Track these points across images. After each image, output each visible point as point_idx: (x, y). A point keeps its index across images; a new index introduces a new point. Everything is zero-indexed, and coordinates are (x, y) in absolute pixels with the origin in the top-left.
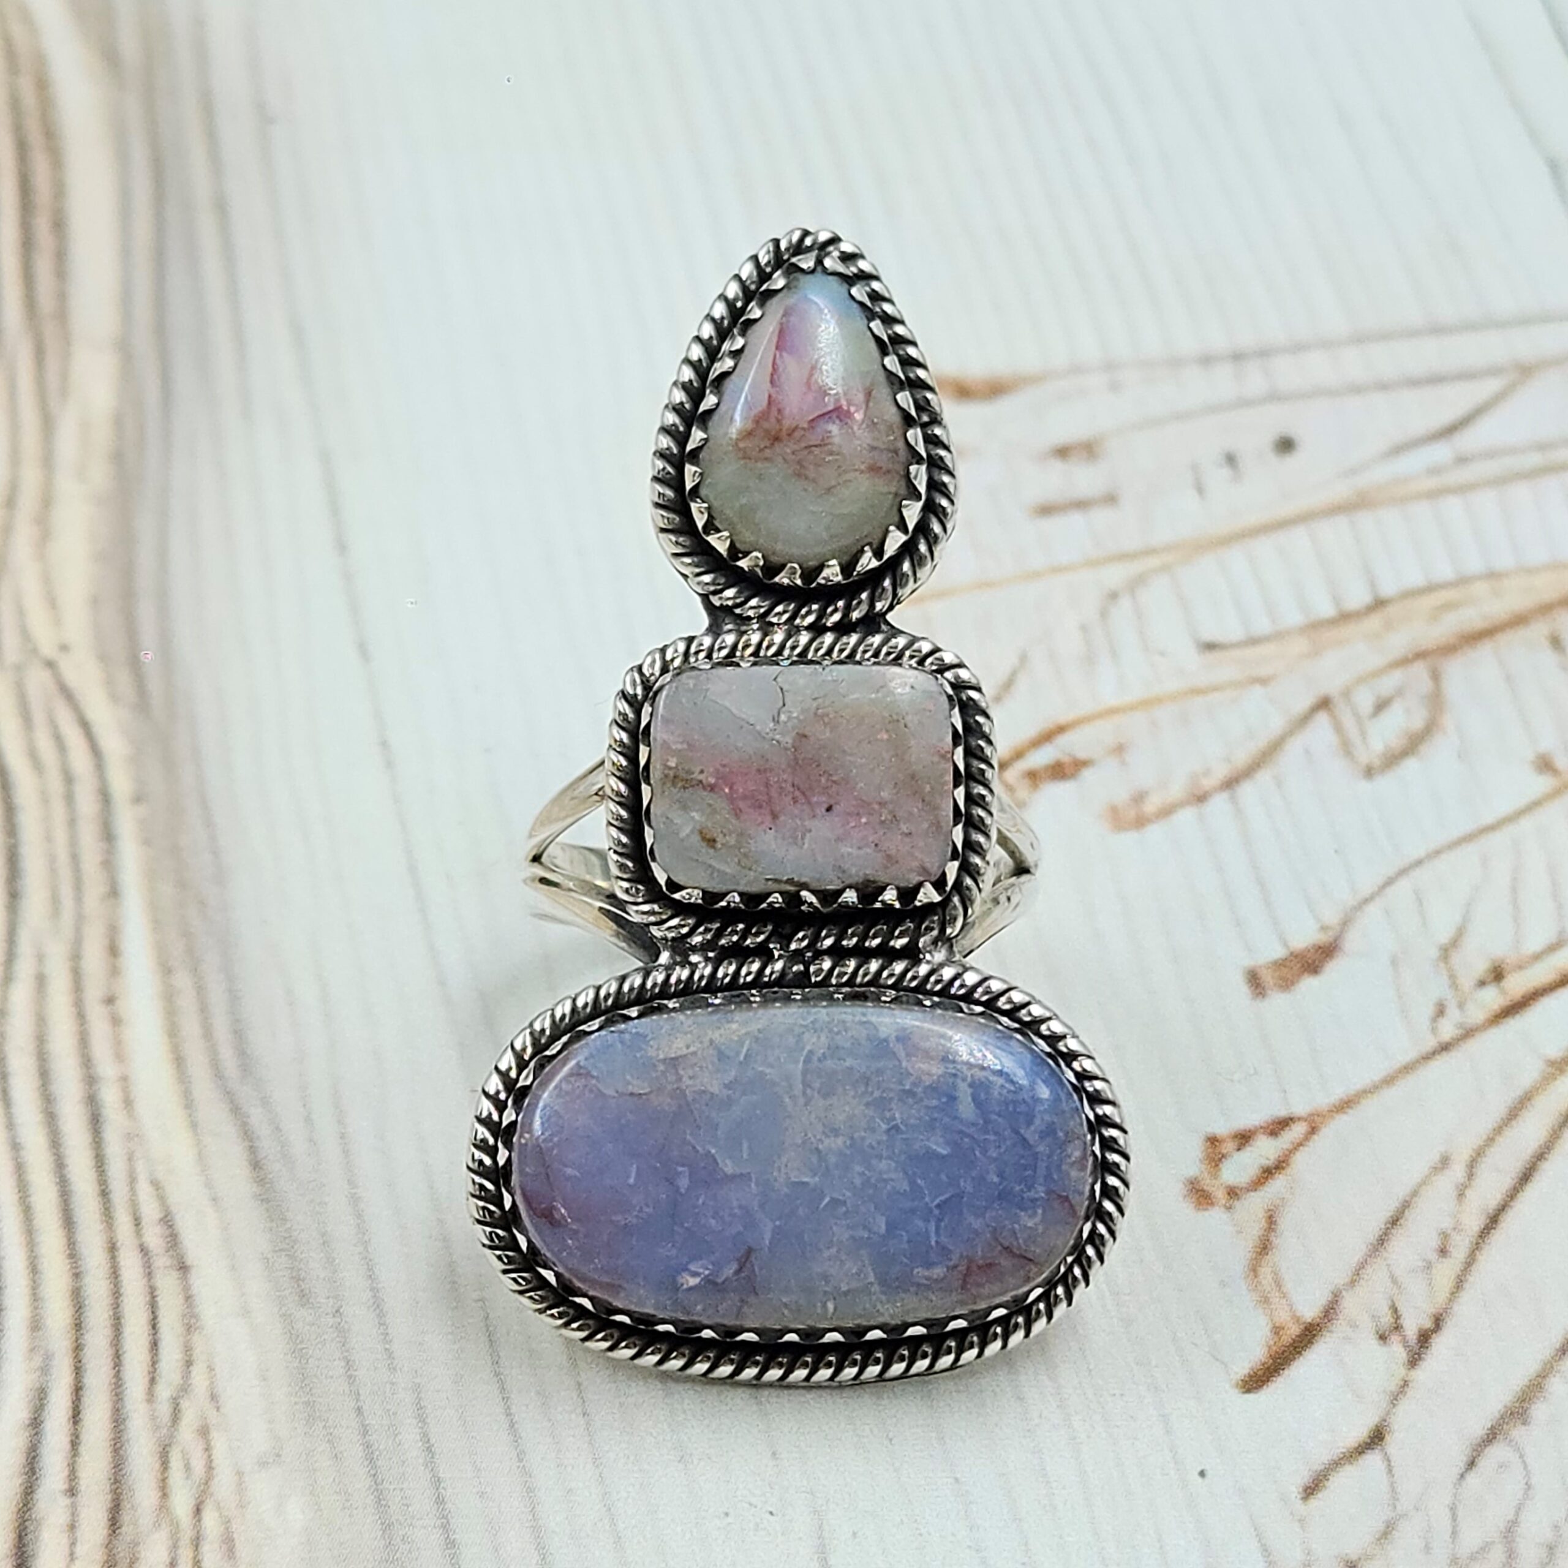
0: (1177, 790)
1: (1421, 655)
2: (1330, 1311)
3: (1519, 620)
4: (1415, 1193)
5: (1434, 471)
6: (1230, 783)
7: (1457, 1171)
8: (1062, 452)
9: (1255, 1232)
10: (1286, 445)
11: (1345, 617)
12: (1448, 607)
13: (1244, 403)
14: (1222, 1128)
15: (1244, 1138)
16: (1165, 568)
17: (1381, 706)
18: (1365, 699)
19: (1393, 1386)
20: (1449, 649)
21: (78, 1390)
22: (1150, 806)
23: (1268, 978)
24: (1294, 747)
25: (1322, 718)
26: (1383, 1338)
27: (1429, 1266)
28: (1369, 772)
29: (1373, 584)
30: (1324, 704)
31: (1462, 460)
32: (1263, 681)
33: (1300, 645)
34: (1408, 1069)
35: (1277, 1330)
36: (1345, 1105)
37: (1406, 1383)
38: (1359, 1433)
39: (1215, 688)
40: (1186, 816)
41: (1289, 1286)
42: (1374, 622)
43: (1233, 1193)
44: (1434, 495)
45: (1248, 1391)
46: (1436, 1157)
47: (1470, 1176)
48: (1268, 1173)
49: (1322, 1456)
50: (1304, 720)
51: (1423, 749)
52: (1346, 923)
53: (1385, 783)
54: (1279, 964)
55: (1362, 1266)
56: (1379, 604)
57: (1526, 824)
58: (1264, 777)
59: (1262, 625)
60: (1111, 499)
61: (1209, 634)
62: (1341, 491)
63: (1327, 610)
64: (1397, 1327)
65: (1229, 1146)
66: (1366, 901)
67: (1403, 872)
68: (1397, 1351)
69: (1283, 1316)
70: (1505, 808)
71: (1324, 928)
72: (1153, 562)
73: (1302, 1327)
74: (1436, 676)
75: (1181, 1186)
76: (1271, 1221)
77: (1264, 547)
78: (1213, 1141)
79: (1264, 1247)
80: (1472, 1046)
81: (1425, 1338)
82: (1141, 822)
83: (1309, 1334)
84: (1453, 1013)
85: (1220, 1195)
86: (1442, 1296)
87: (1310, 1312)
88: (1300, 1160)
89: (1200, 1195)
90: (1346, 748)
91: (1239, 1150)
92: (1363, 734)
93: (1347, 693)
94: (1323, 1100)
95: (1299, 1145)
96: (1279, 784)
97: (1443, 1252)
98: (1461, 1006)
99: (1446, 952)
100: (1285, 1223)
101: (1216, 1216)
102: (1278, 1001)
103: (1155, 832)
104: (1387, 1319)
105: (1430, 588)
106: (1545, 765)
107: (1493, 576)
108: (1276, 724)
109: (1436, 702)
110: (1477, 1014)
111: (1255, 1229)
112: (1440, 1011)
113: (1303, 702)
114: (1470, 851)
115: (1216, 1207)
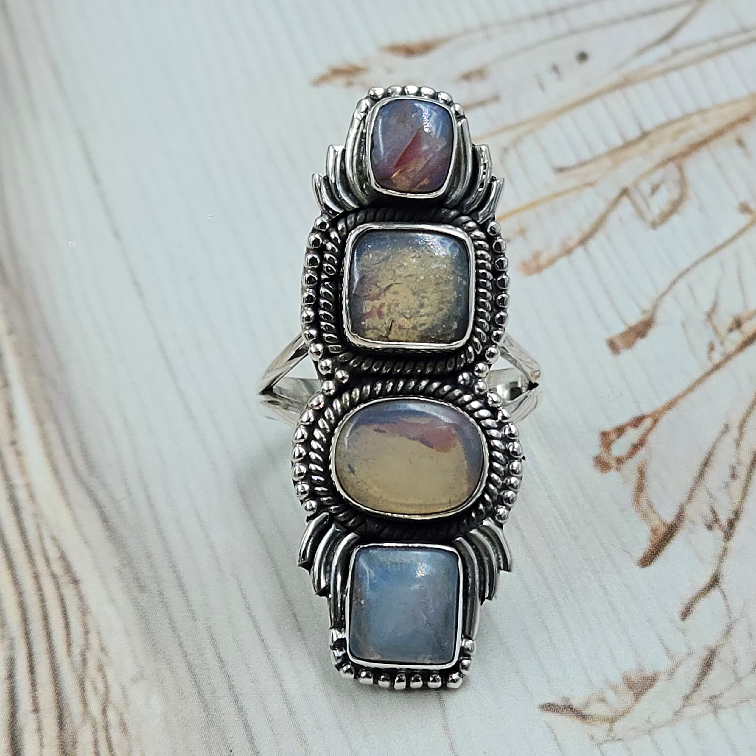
0: (555, 249)
1: (671, 159)
2: (680, 517)
3: (719, 133)
4: (714, 448)
5: (662, 60)
6: (583, 241)
7: (734, 433)
8: (467, 77)
9: (634, 480)
10: (583, 57)
11: (628, 145)
12: (681, 132)
13: (557, 37)
14: (608, 427)
15: (620, 431)
16: (531, 131)
17: (655, 189)
18: (646, 187)
19: (719, 552)
20: (685, 154)
21: (30, 656)
22: (544, 259)
23: (619, 343)
24: (613, 218)
25: (625, 200)
26: (710, 527)
27: (727, 485)
28: (654, 225)
29: (640, 125)
30: (625, 192)
31: (676, 52)
32: (591, 184)
33: (607, 162)
34: (699, 381)
35: (654, 531)
36: (671, 405)
37: (725, 550)
38: (704, 580)
39: (567, 192)
40: (563, 262)
41: (656, 507)
42: (644, 145)
43: (620, 461)
44: (664, 72)
45: (645, 566)
46: (721, 427)
47: (741, 433)
48: (636, 447)
49: (688, 595)
50: (616, 202)
51: (681, 209)
52: (655, 307)
53: (664, 230)
54: (624, 335)
55: (692, 491)
56: (645, 135)
57: (740, 241)
58: (600, 236)
59: (586, 155)
60: (496, 98)
61: (560, 162)
62: (615, 77)
63: (618, 142)
64: (716, 521)
65: (613, 436)
66: (664, 294)
67: (680, 276)
68: (719, 533)
69: (656, 523)
70: (727, 234)
71: (644, 312)
72: (523, 129)
73: (667, 527)
74: (680, 169)
75: (592, 461)
76: (642, 473)
77: (581, 113)
78: (605, 434)
79: (640, 488)
80: (731, 364)
81: (731, 524)
82: (539, 269)
83: (671, 531)
84: (718, 348)
86: (737, 500)
87: (669, 519)
88: (652, 438)
89: (602, 465)
90: (640, 214)
91: (618, 438)
92: (648, 206)
93: (636, 185)
94: (659, 404)
95: (649, 430)
96: (608, 238)
97: (733, 476)
98: (722, 343)
99: (709, 316)
100: (650, 472)
101: (613, 475)
102: (626, 355)
103: (547, 273)
104: (710, 517)
105: (671, 123)
106: (745, 208)
107: (702, 111)
108: (601, 206)
109: (683, 183)
110: (731, 347)
111: (634, 478)
112: (712, 348)
113: (614, 193)
114: (713, 261)
115: (612, 469)
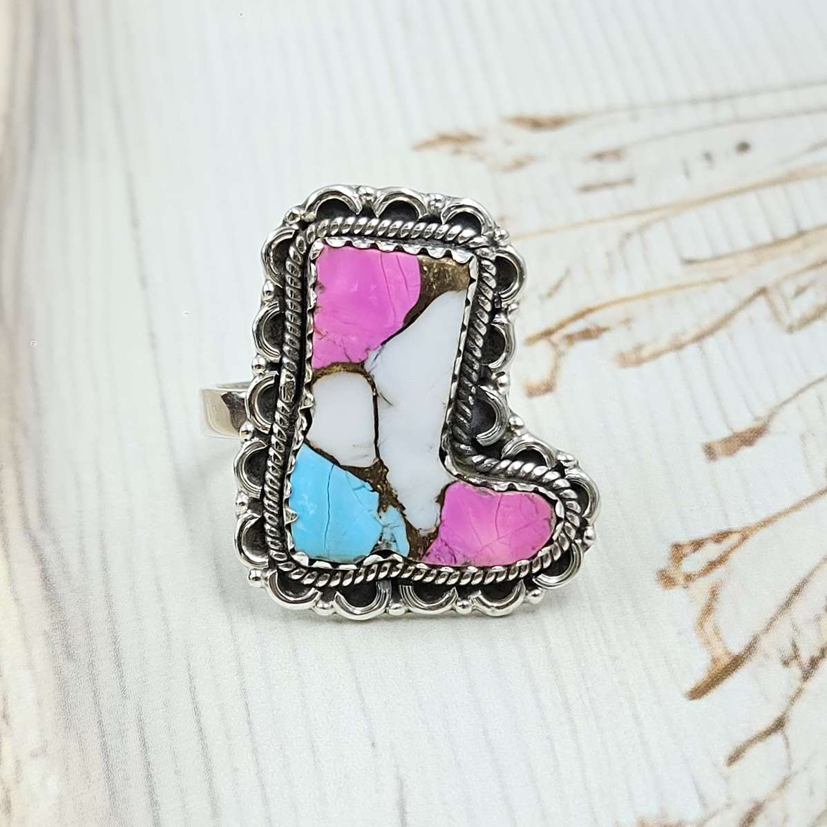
0: (664, 342)
2: (751, 649)
4: (811, 574)
6: (699, 338)
8: (599, 156)
10: (744, 147)
11: (778, 242)
13: (718, 124)
14: (683, 539)
15: (698, 545)
16: (662, 219)
17: (800, 291)
18: (789, 288)
19: (792, 692)
22: (645, 353)
23: (718, 449)
24: (742, 316)
25: (761, 300)
26: (786, 663)
27: (818, 619)
28: (791, 329)
29: (797, 223)
30: (763, 291)
32: (723, 280)
33: (748, 259)
35: (715, 661)
36: (766, 523)
37: (800, 692)
38: (767, 722)
39: (692, 285)
40: (669, 359)
41: (723, 634)
42: (797, 244)
43: (689, 578)
45: (693, 698)
48: (712, 565)
49: (742, 737)
52: (772, 415)
53: (801, 336)
54: (727, 441)
55: (774, 619)
56: (801, 234)
58: (722, 334)
59: (724, 248)
60: (629, 181)
61: (690, 253)
62: (777, 172)
63: (766, 238)
64: (796, 657)
65: (687, 550)
66: (786, 402)
67: (811, 385)
68: (795, 671)
69: (719, 652)
71: (757, 419)
72: (655, 215)
73: (732, 658)
75: (655, 574)
76: (714, 594)
77: (728, 204)
78: (677, 547)
79: (708, 610)
81: (814, 663)
82: (639, 362)
83: (736, 663)
85: (681, 579)
87: (737, 649)
89: (667, 580)
90: (776, 316)
91: (694, 552)
92: (788, 309)
94: (752, 520)
95: (735, 547)
96: (731, 338)
100: (723, 595)
101: (677, 593)
102: (724, 462)
103: (647, 368)
104: (789, 651)
108: (731, 304)
111: (703, 599)
113: (749, 292)
115: (677, 587)
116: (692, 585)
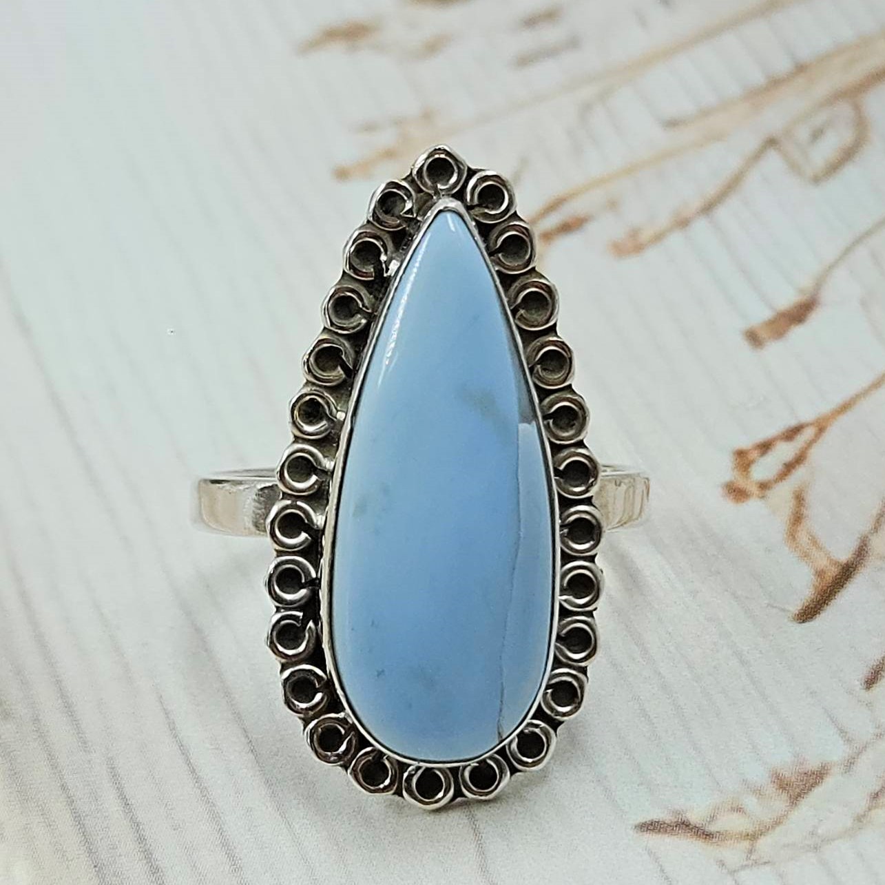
0: (663, 222)
1: (841, 95)
2: (862, 552)
6: (706, 209)
9: (787, 509)
11: (775, 83)
12: (854, 61)
14: (746, 442)
15: (765, 447)
17: (817, 135)
18: (803, 133)
22: (645, 236)
23: (763, 334)
24: (753, 178)
28: (816, 180)
30: (771, 142)
32: (718, 137)
33: (743, 108)
35: (820, 574)
36: (844, 408)
40: (675, 238)
41: (824, 542)
42: (799, 81)
43: (764, 486)
45: (804, 622)
48: (789, 467)
50: (757, 156)
51: (856, 156)
53: (834, 186)
54: (770, 323)
55: (880, 517)
56: (800, 69)
58: (733, 203)
59: (710, 100)
60: (573, 43)
61: (669, 115)
63: (759, 79)
65: (754, 455)
66: (832, 267)
67: (859, 240)
69: (823, 563)
71: (801, 291)
73: (840, 567)
74: (857, 108)
75: (720, 489)
76: (799, 499)
78: (741, 454)
79: (797, 519)
82: (639, 248)
83: (846, 573)
85: (754, 489)
87: (844, 556)
88: (815, 453)
89: (737, 493)
90: (795, 168)
91: (763, 455)
92: (807, 157)
93: (788, 132)
94: (825, 408)
95: (810, 444)
96: (746, 203)
100: (811, 498)
103: (652, 252)
105: (838, 51)
109: (861, 125)
111: (787, 507)
113: (753, 145)
115: (751, 499)
116: (769, 493)
